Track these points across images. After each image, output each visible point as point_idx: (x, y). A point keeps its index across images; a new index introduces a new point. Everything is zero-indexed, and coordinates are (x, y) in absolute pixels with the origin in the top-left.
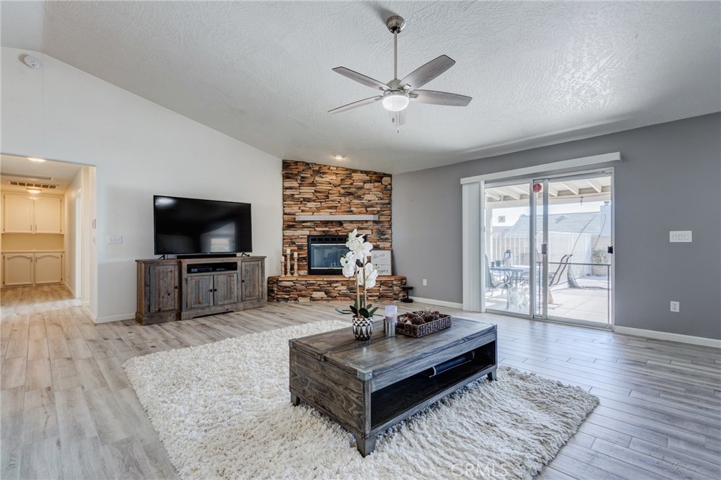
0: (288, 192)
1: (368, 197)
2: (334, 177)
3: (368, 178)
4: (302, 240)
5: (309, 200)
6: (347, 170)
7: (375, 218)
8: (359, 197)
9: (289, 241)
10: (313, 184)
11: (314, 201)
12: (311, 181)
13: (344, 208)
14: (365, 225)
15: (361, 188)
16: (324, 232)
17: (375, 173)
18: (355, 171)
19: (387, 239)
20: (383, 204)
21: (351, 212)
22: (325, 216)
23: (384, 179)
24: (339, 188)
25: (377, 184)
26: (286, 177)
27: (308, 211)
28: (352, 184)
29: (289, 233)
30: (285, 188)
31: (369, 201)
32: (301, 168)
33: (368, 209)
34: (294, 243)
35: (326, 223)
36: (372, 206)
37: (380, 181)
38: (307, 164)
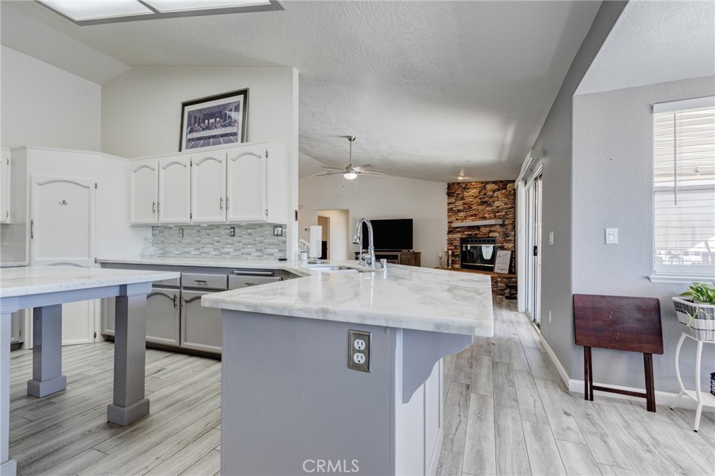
0: (451, 206)
1: (497, 204)
2: (474, 191)
3: (497, 187)
4: (456, 242)
5: (459, 211)
6: (483, 183)
7: (500, 222)
8: (490, 205)
9: (450, 242)
10: (463, 198)
11: (463, 211)
12: (461, 196)
13: (481, 215)
14: (494, 229)
15: (492, 197)
16: (469, 235)
17: (501, 182)
18: (487, 183)
19: (510, 240)
20: (507, 208)
21: (484, 218)
22: (470, 223)
23: (509, 185)
24: (477, 199)
25: (504, 191)
26: (449, 195)
27: (460, 220)
28: (485, 194)
29: (451, 236)
30: (449, 204)
31: (497, 207)
32: (457, 187)
33: (496, 214)
34: (452, 244)
35: (470, 228)
36: (499, 212)
37: (505, 188)
38: (459, 184)
